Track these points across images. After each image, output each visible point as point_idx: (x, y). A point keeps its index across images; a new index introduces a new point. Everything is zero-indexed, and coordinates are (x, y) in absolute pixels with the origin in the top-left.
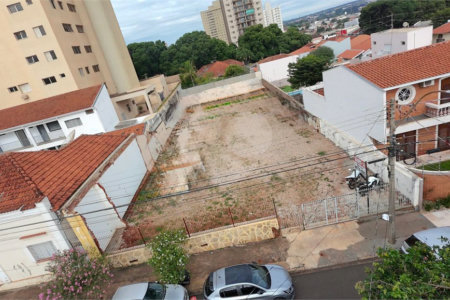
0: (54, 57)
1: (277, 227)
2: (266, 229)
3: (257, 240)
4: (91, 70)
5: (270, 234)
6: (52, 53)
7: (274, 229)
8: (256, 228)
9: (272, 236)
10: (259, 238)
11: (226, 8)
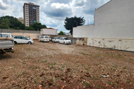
11: (26, 18)
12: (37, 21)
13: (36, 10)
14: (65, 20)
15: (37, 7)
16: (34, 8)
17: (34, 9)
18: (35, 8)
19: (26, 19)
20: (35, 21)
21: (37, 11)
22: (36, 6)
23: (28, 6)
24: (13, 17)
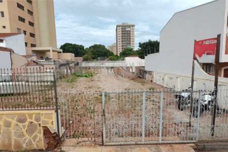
0: (3, 16)
1: (53, 129)
2: (31, 128)
3: (13, 149)
4: (28, 34)
5: (39, 141)
6: (2, 13)
7: (46, 131)
8: (14, 122)
9: (42, 145)
10: (18, 146)
11: (118, 43)
12: (132, 45)
13: (130, 31)
14: (139, 47)
15: (131, 27)
16: (127, 29)
17: (128, 31)
18: (129, 29)
19: (118, 45)
20: (128, 46)
21: (131, 33)
22: (129, 26)
23: (120, 28)
24: (101, 45)
